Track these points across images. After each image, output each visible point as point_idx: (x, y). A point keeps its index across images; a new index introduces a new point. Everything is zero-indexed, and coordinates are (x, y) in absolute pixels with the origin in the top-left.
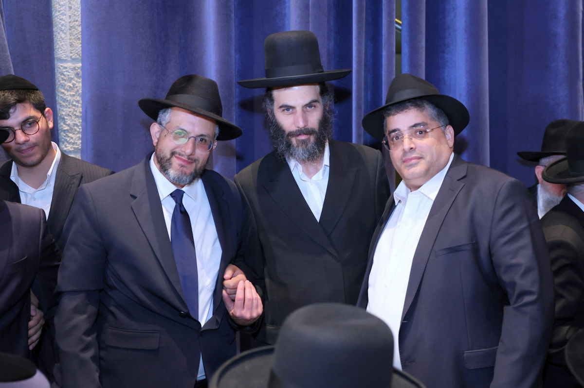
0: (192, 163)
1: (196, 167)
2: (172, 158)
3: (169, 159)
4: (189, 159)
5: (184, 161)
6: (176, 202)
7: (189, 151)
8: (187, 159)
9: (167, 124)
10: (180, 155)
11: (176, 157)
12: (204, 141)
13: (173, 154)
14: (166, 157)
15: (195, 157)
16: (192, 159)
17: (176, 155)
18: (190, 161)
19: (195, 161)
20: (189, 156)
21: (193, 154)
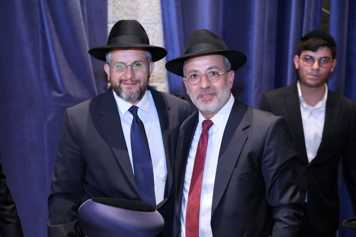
0: (136, 83)
1: (140, 85)
2: (121, 85)
3: (119, 86)
4: (132, 82)
5: (129, 84)
6: (133, 116)
7: (129, 76)
8: (131, 82)
9: (111, 62)
10: (125, 81)
11: (124, 83)
12: (139, 65)
13: (121, 81)
14: (117, 85)
15: (137, 78)
16: (135, 81)
17: (123, 82)
18: (133, 82)
19: (138, 81)
20: (131, 79)
21: (134, 77)
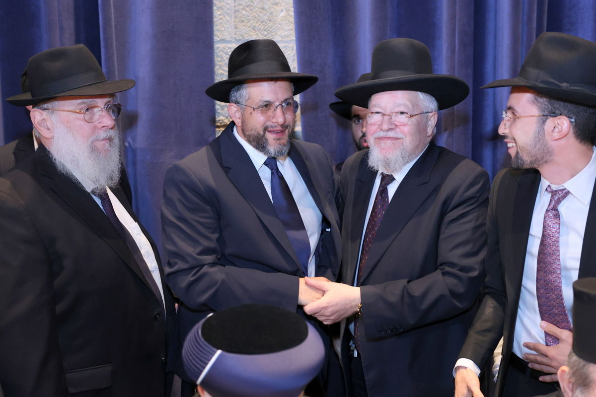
0: (286, 130)
1: (289, 132)
2: (266, 134)
3: (264, 136)
7: (280, 120)
8: (280, 129)
9: (246, 101)
11: (270, 132)
12: (289, 104)
14: (259, 134)
16: (285, 127)
17: (269, 129)
20: (283, 124)
21: (284, 121)
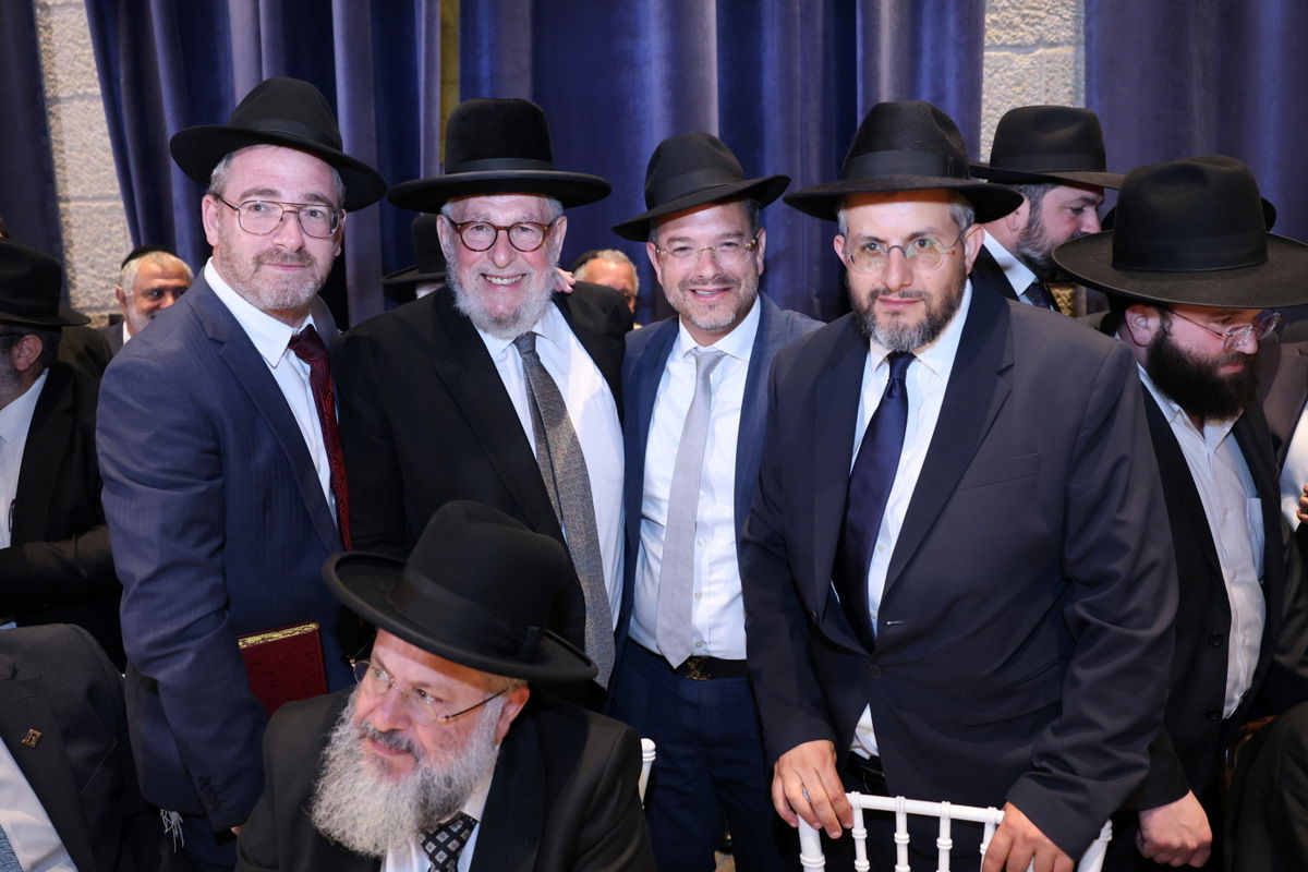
2: (874, 306)
17: (879, 297)
21: (907, 282)
